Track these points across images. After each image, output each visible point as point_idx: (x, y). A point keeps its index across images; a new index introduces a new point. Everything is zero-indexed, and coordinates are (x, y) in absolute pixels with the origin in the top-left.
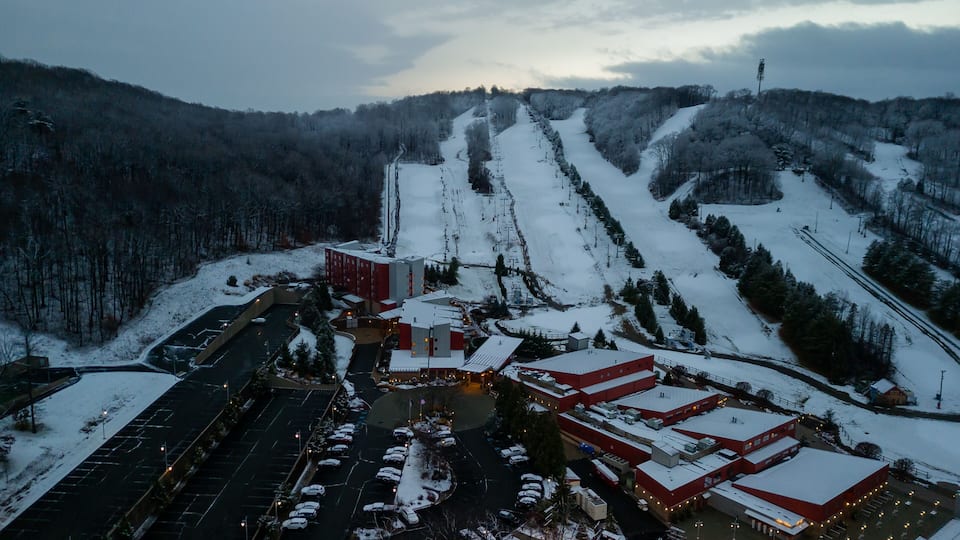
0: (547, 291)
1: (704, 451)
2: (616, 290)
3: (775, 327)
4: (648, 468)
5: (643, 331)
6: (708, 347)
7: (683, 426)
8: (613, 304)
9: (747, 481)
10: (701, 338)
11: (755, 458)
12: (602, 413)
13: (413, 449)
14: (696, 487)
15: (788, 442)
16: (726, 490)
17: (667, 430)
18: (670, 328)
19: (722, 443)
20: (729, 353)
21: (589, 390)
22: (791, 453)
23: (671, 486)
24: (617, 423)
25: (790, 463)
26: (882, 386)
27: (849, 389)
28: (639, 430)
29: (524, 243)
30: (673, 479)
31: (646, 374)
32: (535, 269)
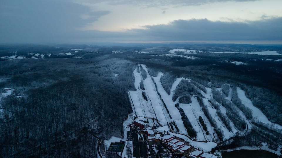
0: (160, 123)
1: (177, 146)
2: (169, 123)
3: (186, 129)
4: (173, 148)
5: (172, 130)
6: (179, 133)
7: (176, 144)
8: (168, 126)
9: (181, 149)
10: (178, 132)
11: (181, 147)
12: (169, 143)
13: (154, 147)
14: (177, 149)
15: (184, 145)
16: (179, 150)
17: (174, 144)
18: (175, 130)
19: (179, 146)
20: (181, 133)
21: (168, 141)
22: (184, 146)
23: (175, 150)
24: (170, 144)
25: (184, 147)
26: (194, 138)
27: (192, 138)
28: (172, 144)
29: (155, 113)
30: (175, 149)
31: (173, 138)
32: (157, 119)
